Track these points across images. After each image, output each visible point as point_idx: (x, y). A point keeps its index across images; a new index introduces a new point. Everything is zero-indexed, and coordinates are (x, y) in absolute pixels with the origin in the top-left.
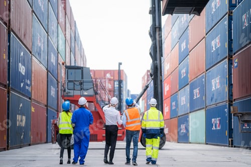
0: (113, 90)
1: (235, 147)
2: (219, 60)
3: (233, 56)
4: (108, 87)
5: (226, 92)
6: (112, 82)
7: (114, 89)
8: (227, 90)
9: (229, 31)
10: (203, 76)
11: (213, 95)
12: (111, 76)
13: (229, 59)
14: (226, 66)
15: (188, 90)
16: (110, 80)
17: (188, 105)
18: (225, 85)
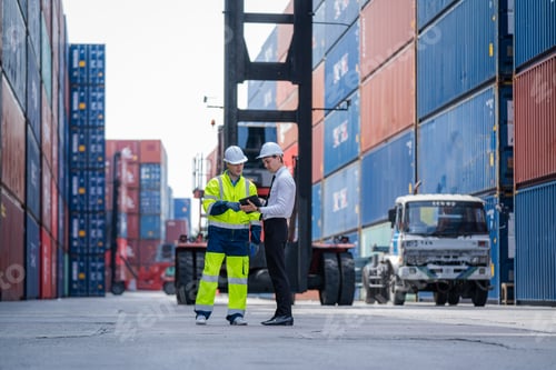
0: (137, 186)
1: (519, 303)
2: (466, 91)
3: (515, 76)
4: (127, 178)
5: (492, 169)
6: (135, 167)
7: (140, 185)
8: (493, 161)
9: (500, 13)
10: (409, 134)
11: (444, 178)
12: (133, 153)
13: (501, 86)
14: (490, 103)
15: (357, 173)
16: (130, 163)
17: (357, 210)
18: (489, 151)
